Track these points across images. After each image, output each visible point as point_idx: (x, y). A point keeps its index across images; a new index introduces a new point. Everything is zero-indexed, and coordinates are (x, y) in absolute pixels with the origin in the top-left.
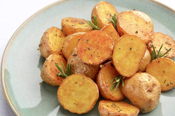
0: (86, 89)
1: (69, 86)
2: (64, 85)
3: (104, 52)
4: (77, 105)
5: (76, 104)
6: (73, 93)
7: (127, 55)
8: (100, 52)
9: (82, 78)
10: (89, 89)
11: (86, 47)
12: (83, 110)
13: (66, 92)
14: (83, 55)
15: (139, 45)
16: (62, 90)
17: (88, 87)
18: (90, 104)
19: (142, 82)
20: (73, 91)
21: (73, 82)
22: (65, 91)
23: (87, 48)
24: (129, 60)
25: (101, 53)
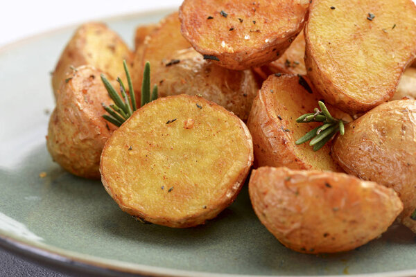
0: (209, 138)
1: (146, 135)
2: (128, 130)
3: (275, 18)
4: (170, 191)
5: (166, 189)
6: (159, 156)
7: (357, 37)
8: (262, 21)
9: (193, 105)
10: (218, 139)
11: (213, 12)
12: (194, 205)
13: (131, 153)
14: (201, 33)
15: (398, 13)
16: (118, 148)
17: (214, 132)
18: (220, 183)
19: (411, 112)
20: (160, 148)
21: (161, 122)
22: (130, 149)
23: (216, 13)
24: (366, 53)
25: (265, 22)
